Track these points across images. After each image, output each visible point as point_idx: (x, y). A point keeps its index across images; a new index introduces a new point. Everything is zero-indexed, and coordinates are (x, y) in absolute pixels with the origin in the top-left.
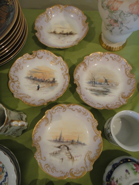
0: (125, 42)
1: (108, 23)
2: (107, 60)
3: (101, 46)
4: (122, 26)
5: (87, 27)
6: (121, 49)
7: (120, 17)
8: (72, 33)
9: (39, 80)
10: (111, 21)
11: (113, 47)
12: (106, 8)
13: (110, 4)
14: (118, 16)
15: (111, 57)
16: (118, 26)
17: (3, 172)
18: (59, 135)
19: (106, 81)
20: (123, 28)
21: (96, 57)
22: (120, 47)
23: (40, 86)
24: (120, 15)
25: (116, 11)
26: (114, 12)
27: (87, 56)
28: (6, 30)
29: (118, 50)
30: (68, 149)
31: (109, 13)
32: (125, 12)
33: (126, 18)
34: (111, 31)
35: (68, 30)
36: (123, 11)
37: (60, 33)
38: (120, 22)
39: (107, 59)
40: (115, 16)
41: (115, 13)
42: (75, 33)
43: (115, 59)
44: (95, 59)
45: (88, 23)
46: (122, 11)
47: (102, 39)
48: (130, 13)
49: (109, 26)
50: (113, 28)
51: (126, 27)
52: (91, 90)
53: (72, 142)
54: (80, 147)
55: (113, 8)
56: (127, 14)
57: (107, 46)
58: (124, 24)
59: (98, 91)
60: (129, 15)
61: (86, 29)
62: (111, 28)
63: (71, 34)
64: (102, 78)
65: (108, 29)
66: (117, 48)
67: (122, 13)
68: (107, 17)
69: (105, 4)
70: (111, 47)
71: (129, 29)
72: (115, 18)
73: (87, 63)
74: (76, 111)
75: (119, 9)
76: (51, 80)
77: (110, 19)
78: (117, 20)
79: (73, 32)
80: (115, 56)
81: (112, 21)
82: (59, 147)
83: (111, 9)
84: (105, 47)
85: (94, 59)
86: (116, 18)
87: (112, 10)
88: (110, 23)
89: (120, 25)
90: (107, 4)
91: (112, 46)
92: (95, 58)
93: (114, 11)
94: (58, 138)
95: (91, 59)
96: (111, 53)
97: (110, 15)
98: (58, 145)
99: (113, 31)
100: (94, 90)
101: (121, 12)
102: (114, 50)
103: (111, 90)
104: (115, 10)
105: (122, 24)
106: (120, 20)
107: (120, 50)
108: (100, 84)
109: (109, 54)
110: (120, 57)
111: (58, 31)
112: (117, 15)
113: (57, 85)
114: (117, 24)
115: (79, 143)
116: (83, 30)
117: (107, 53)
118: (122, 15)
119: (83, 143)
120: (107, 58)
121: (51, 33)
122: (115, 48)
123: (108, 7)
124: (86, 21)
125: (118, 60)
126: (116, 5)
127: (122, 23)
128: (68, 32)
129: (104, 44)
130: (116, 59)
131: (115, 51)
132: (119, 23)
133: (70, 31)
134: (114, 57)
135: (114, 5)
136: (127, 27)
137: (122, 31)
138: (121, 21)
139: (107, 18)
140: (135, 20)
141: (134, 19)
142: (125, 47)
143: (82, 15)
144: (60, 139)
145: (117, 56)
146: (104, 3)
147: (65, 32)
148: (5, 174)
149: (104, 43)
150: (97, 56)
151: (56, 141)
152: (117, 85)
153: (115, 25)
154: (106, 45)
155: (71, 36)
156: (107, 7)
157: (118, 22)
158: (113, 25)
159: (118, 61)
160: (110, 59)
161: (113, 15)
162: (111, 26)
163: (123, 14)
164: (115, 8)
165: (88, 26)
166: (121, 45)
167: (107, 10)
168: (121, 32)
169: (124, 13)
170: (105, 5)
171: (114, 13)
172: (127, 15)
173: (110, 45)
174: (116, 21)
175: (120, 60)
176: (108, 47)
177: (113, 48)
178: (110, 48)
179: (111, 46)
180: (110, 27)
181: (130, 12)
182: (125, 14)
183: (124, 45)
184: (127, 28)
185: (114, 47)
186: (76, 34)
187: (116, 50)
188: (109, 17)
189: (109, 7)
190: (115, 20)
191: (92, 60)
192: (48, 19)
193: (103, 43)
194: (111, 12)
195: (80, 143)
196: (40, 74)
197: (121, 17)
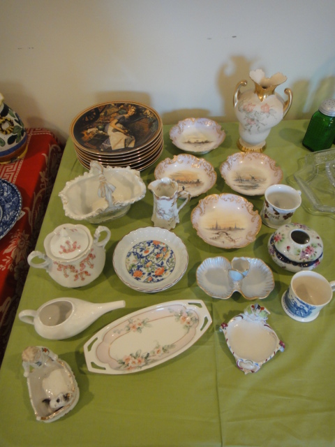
3: (241, 150)
4: (258, 123)
7: (255, 116)
9: (182, 183)
13: (246, 108)
15: (253, 156)
17: (167, 251)
18: (215, 224)
19: (253, 178)
20: (260, 125)
22: (260, 149)
23: (185, 186)
24: (255, 114)
25: (251, 112)
28: (155, 135)
30: (227, 234)
31: (246, 114)
32: (259, 111)
33: (260, 116)
34: (249, 130)
36: (257, 111)
37: (195, 143)
39: (250, 158)
43: (258, 157)
49: (247, 125)
50: (251, 127)
51: (262, 123)
52: (240, 186)
53: (230, 229)
54: (239, 232)
59: (246, 186)
61: (222, 136)
62: (249, 127)
63: (207, 142)
64: (248, 176)
65: (246, 130)
68: (245, 118)
72: (251, 117)
73: (230, 162)
74: (229, 200)
75: (253, 110)
76: (196, 181)
77: (247, 119)
79: (209, 140)
81: (249, 120)
82: (217, 234)
83: (247, 111)
85: (237, 159)
86: (253, 117)
88: (247, 122)
89: (256, 123)
94: (215, 227)
95: (234, 159)
96: (252, 153)
98: (216, 232)
99: (251, 130)
100: (242, 186)
101: (255, 112)
103: (259, 184)
106: (256, 118)
108: (247, 180)
111: (193, 141)
112: (253, 115)
113: (203, 184)
115: (236, 229)
116: (219, 137)
118: (257, 114)
119: (241, 228)
121: (185, 143)
123: (244, 110)
126: (250, 108)
127: (258, 121)
128: (204, 141)
132: (255, 121)
134: (256, 156)
137: (259, 128)
140: (268, 117)
143: (216, 125)
144: (217, 227)
146: (241, 107)
147: (200, 141)
148: (170, 252)
150: (240, 156)
151: (213, 229)
152: (265, 180)
153: (252, 123)
154: (245, 148)
155: (208, 144)
160: (253, 158)
162: (249, 125)
164: (250, 109)
165: (224, 133)
166: (261, 147)
167: (243, 112)
168: (259, 130)
170: (242, 109)
171: (250, 114)
172: (261, 114)
174: (253, 120)
181: (263, 111)
182: (259, 113)
186: (212, 142)
188: (247, 117)
192: (180, 131)
193: (242, 147)
194: (248, 113)
195: (239, 229)
196: (183, 178)
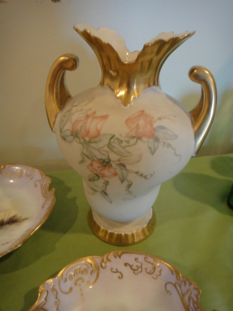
0: (151, 217)
1: (88, 173)
2: (119, 277)
3: (97, 236)
4: (124, 172)
5: (51, 199)
6: (147, 233)
7: (112, 151)
8: (15, 218)
10: (91, 165)
11: (127, 233)
12: (71, 138)
13: (79, 127)
14: (106, 148)
15: (126, 264)
16: (116, 174)
20: (131, 177)
21: (80, 276)
22: (143, 230)
25: (97, 139)
26: (93, 142)
27: (51, 281)
29: (142, 237)
31: (82, 146)
32: (120, 135)
33: (128, 149)
34: (105, 193)
35: (5, 215)
36: (114, 136)
38: (118, 163)
39: (118, 274)
40: (98, 150)
41: (96, 142)
42: (23, 218)
43: (140, 270)
44: (80, 282)
45: (54, 189)
46: (111, 135)
47: (94, 219)
48: (133, 137)
49: (94, 180)
50: (107, 183)
51: (137, 173)
55: (88, 133)
56: (127, 139)
57: (112, 234)
58: (128, 167)
60: (133, 141)
61: (49, 204)
62: (100, 183)
63: (13, 221)
65: (96, 191)
66: (137, 233)
67: (112, 140)
68: (81, 159)
69: (68, 130)
70: (121, 235)
71: (145, 177)
72: (99, 156)
75: (102, 132)
77: (89, 162)
78: (107, 161)
80: (136, 259)
81: (96, 165)
83: (83, 138)
84: (107, 238)
85: (76, 284)
86: (104, 155)
87: (87, 139)
88: (91, 171)
89: (118, 171)
90: (71, 129)
91: (123, 231)
92: (80, 279)
93: (93, 140)
95: (66, 286)
96: (123, 253)
97: (85, 152)
101: (109, 137)
102: (130, 241)
104: (95, 137)
105: (124, 166)
106: (114, 157)
107: (146, 237)
109: (120, 257)
110: (150, 260)
112: (103, 147)
114: (112, 170)
116: (43, 207)
117: (111, 257)
118: (116, 145)
120: (117, 272)
122: (133, 235)
124: (49, 187)
125: (148, 271)
128: (6, 219)
129: (103, 230)
130: (144, 268)
131: (134, 243)
132: (114, 165)
133: (12, 215)
134: (135, 264)
135: (88, 128)
136: (140, 173)
137: (129, 186)
138: (119, 160)
139: (82, 162)
141: (150, 148)
142: (157, 229)
143: (41, 176)
145: (141, 258)
146: (65, 128)
149: (102, 228)
150: (85, 271)
153: (106, 172)
154: (106, 232)
155: (13, 226)
156: (72, 135)
157: (111, 163)
158: (103, 176)
159: (150, 273)
160: (126, 271)
161: (93, 148)
162: (99, 178)
163: (116, 141)
164: (93, 131)
165: (53, 196)
166: (145, 226)
167: (74, 141)
168: (130, 189)
169: (118, 139)
170: (69, 133)
171: (93, 145)
172: (128, 142)
173: (117, 231)
174: (106, 163)
175: (155, 268)
176: (115, 237)
177: (126, 236)
178: (119, 236)
179: (119, 233)
180: (96, 183)
181: (133, 133)
182: (122, 142)
183: (152, 224)
184: (141, 175)
185: (129, 233)
186: (26, 219)
187: (136, 240)
188: (85, 155)
189: (76, 134)
190: (101, 159)
191: (71, 289)
193: (99, 228)
194: (87, 144)
197: (115, 149)
